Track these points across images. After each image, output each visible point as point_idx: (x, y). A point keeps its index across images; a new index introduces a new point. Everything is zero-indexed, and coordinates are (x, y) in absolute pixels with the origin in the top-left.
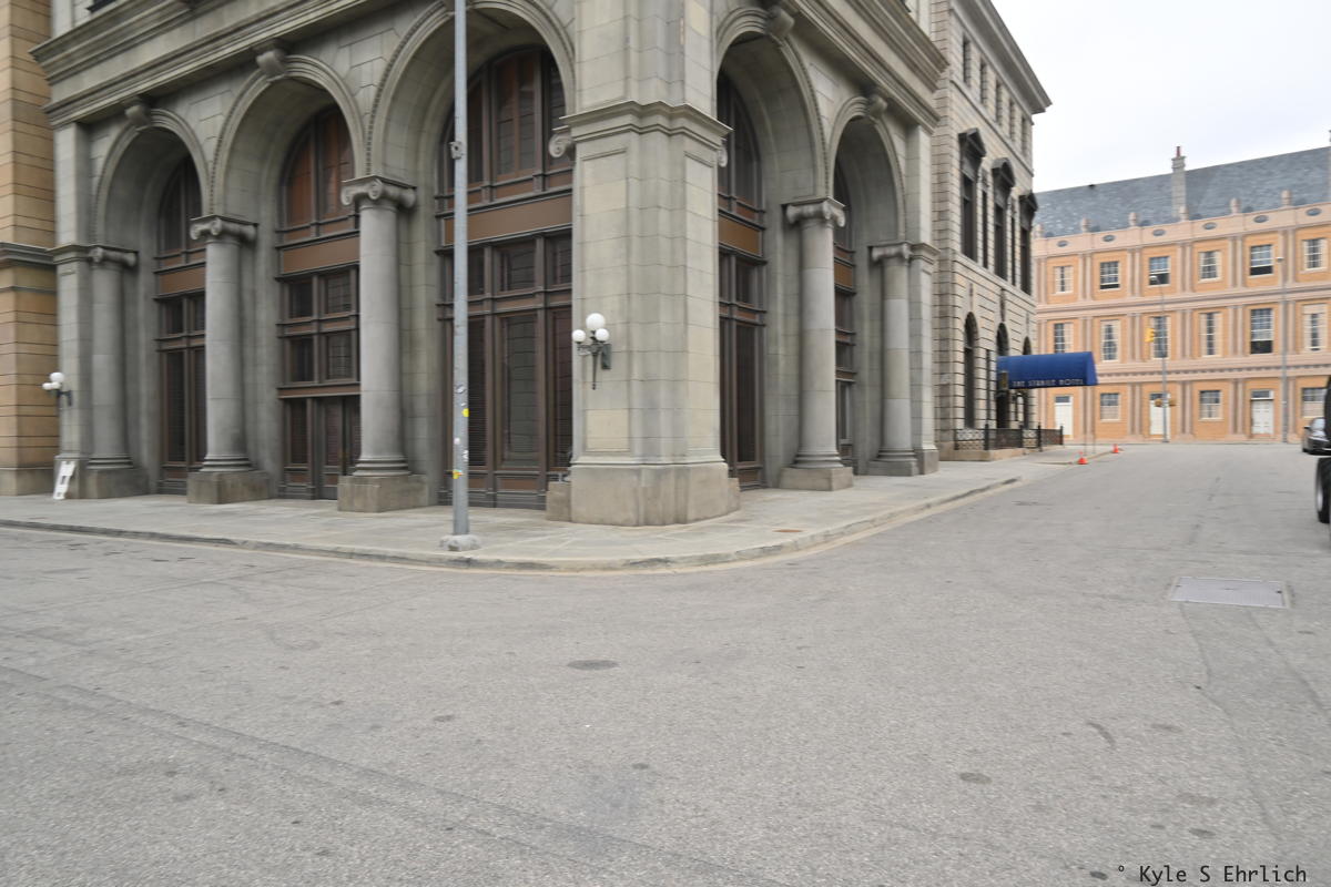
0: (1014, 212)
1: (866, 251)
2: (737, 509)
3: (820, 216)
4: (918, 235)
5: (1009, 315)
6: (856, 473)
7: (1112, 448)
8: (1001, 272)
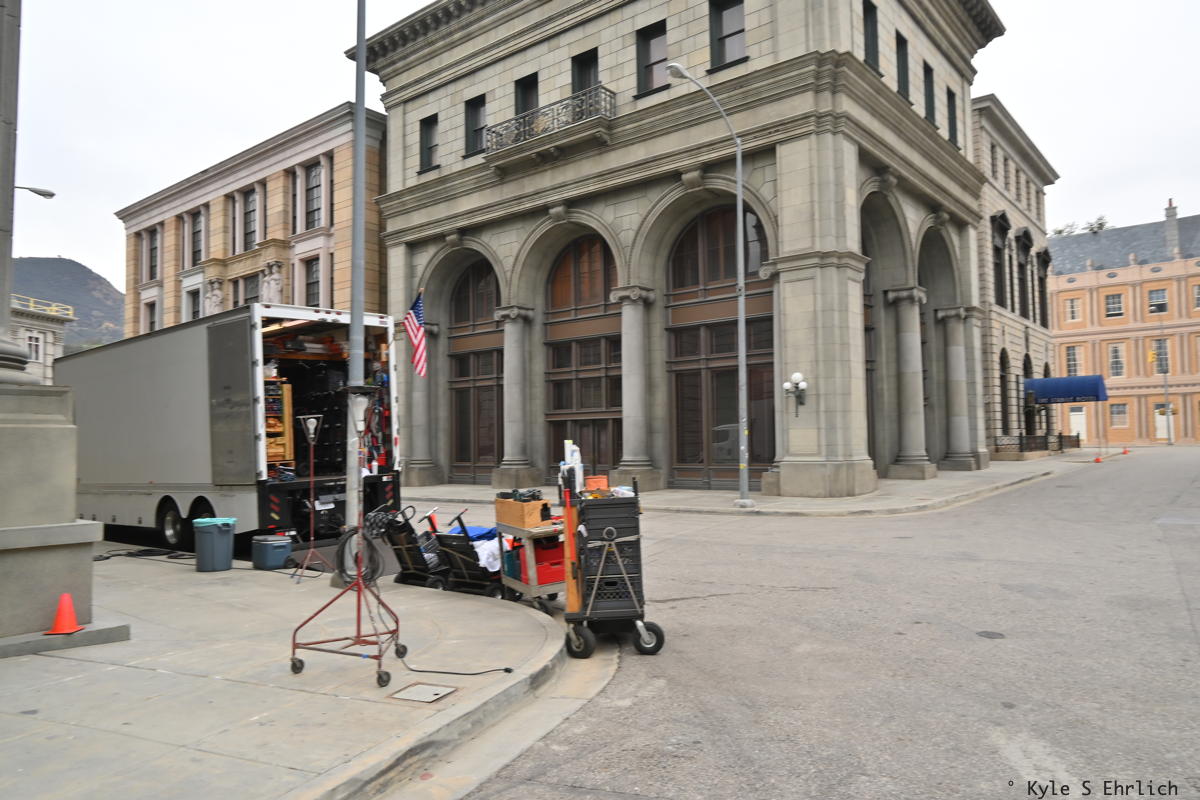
0: (1033, 266)
1: (932, 314)
2: (876, 489)
3: (911, 299)
4: (970, 301)
5: (1032, 347)
6: (939, 469)
7: (1121, 450)
8: (1024, 314)
